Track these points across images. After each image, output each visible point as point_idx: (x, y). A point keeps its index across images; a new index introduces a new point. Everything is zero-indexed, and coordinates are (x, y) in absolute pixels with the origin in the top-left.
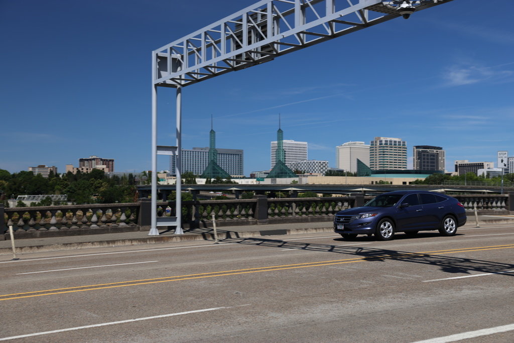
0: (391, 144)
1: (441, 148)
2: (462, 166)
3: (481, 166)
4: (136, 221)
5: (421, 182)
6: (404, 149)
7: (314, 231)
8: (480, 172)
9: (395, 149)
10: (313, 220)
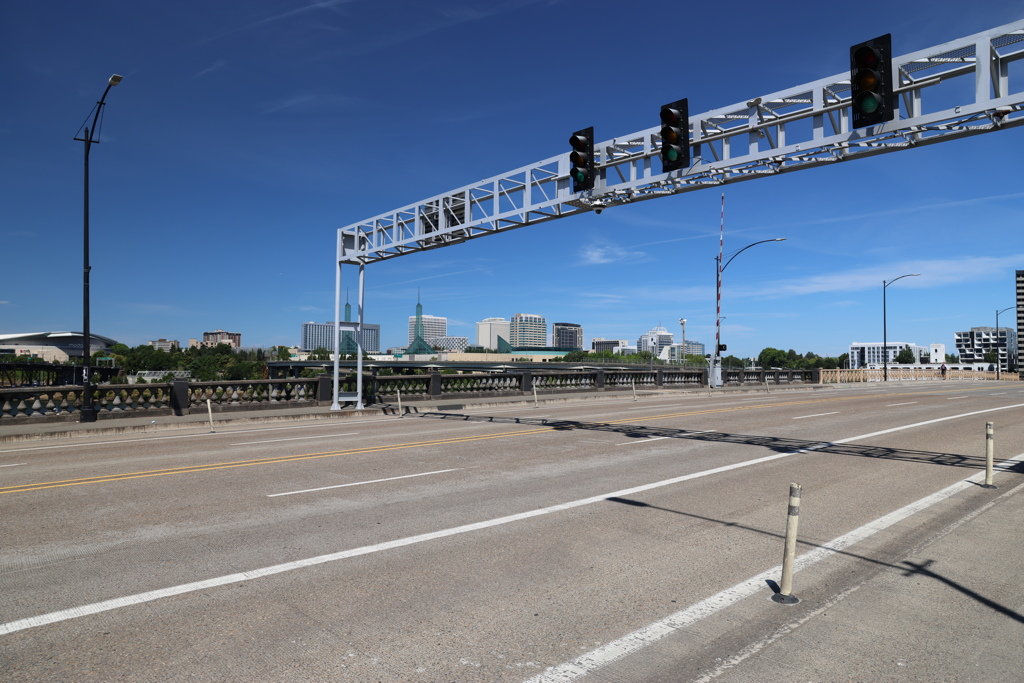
0: (531, 321)
1: (579, 326)
2: (599, 344)
3: (616, 344)
4: (314, 396)
5: (560, 359)
6: (543, 326)
7: (488, 406)
8: (616, 350)
9: (535, 326)
10: (483, 396)
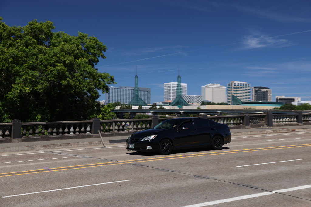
0: (241, 86)
3: (293, 99)
6: (249, 89)
9: (244, 88)
